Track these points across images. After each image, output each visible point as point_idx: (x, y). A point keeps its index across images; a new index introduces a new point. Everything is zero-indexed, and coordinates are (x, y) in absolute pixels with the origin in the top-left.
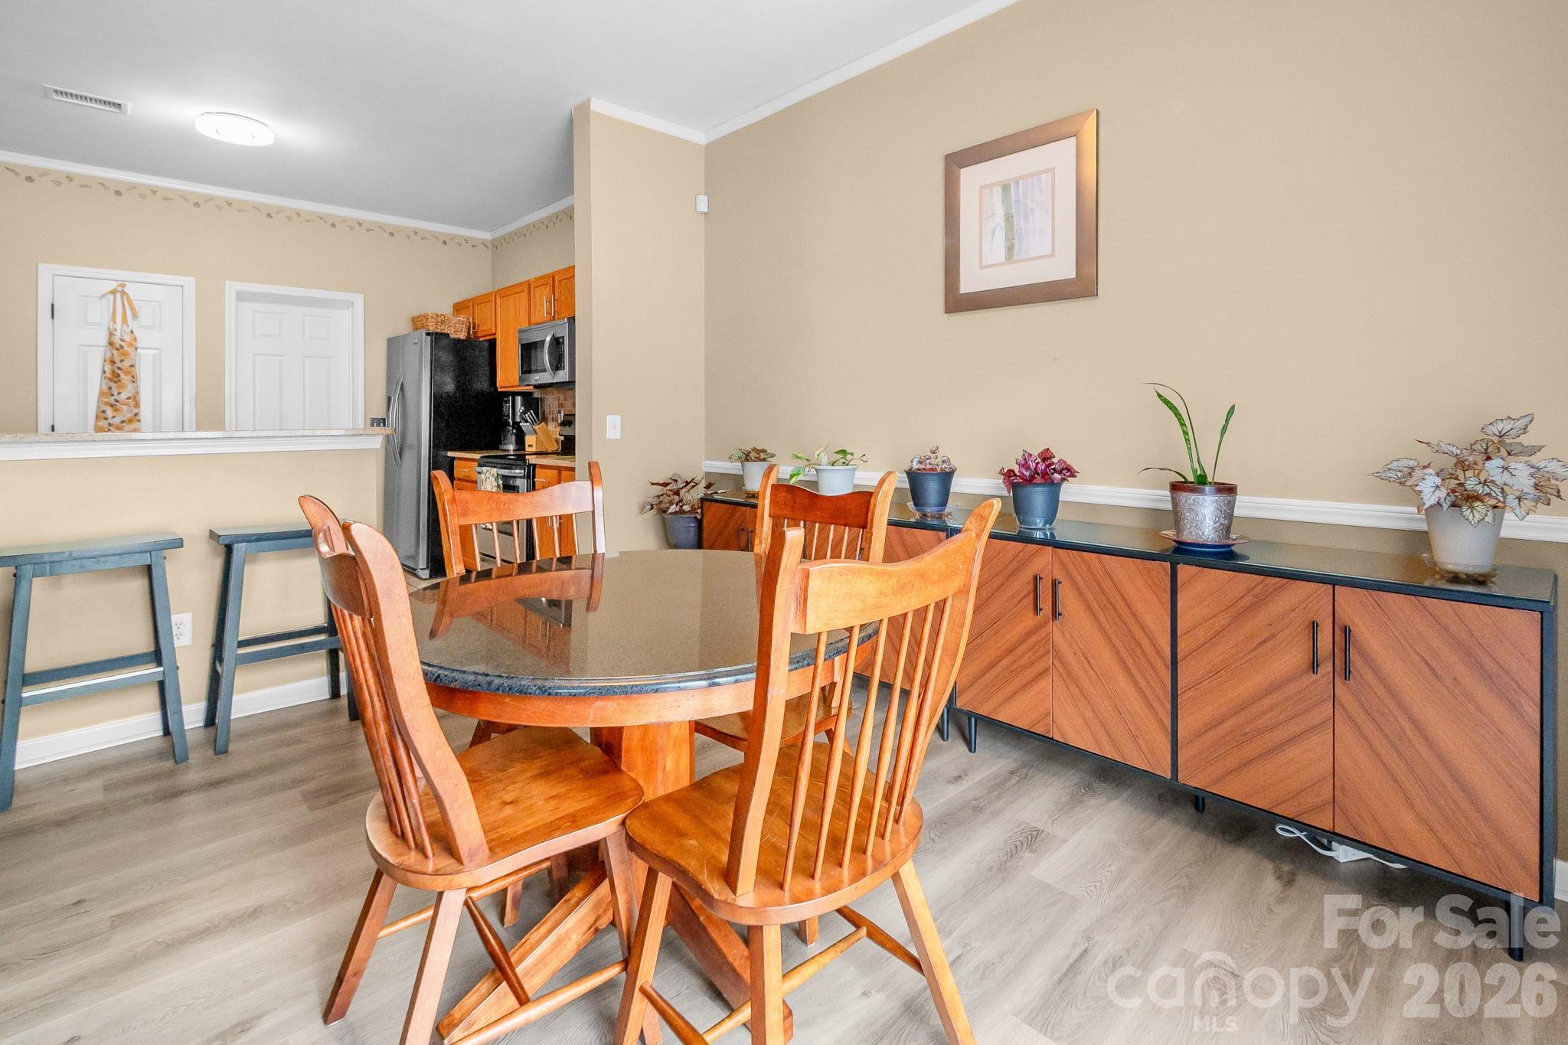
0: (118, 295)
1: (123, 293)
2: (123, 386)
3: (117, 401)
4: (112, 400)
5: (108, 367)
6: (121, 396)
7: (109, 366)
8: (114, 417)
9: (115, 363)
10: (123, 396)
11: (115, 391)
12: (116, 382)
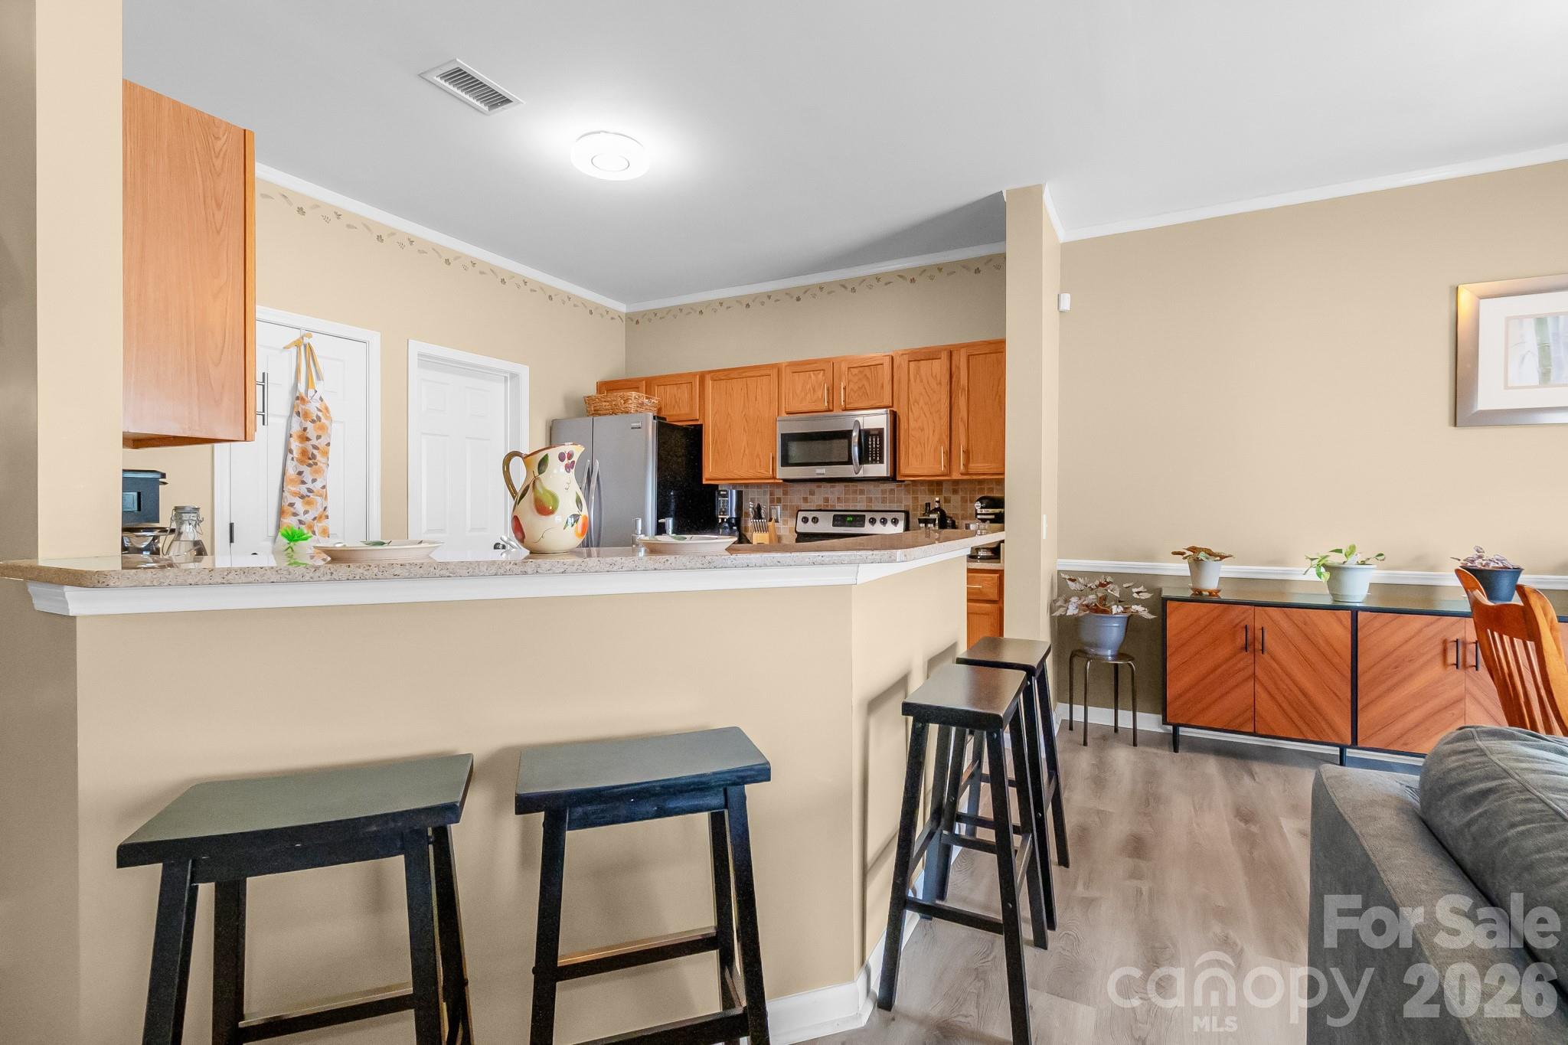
0: (301, 349)
1: (309, 347)
2: (318, 472)
3: (310, 490)
4: (303, 489)
5: (295, 445)
7: (297, 444)
8: (306, 512)
9: (308, 439)
10: (317, 485)
11: (308, 477)
12: (310, 465)
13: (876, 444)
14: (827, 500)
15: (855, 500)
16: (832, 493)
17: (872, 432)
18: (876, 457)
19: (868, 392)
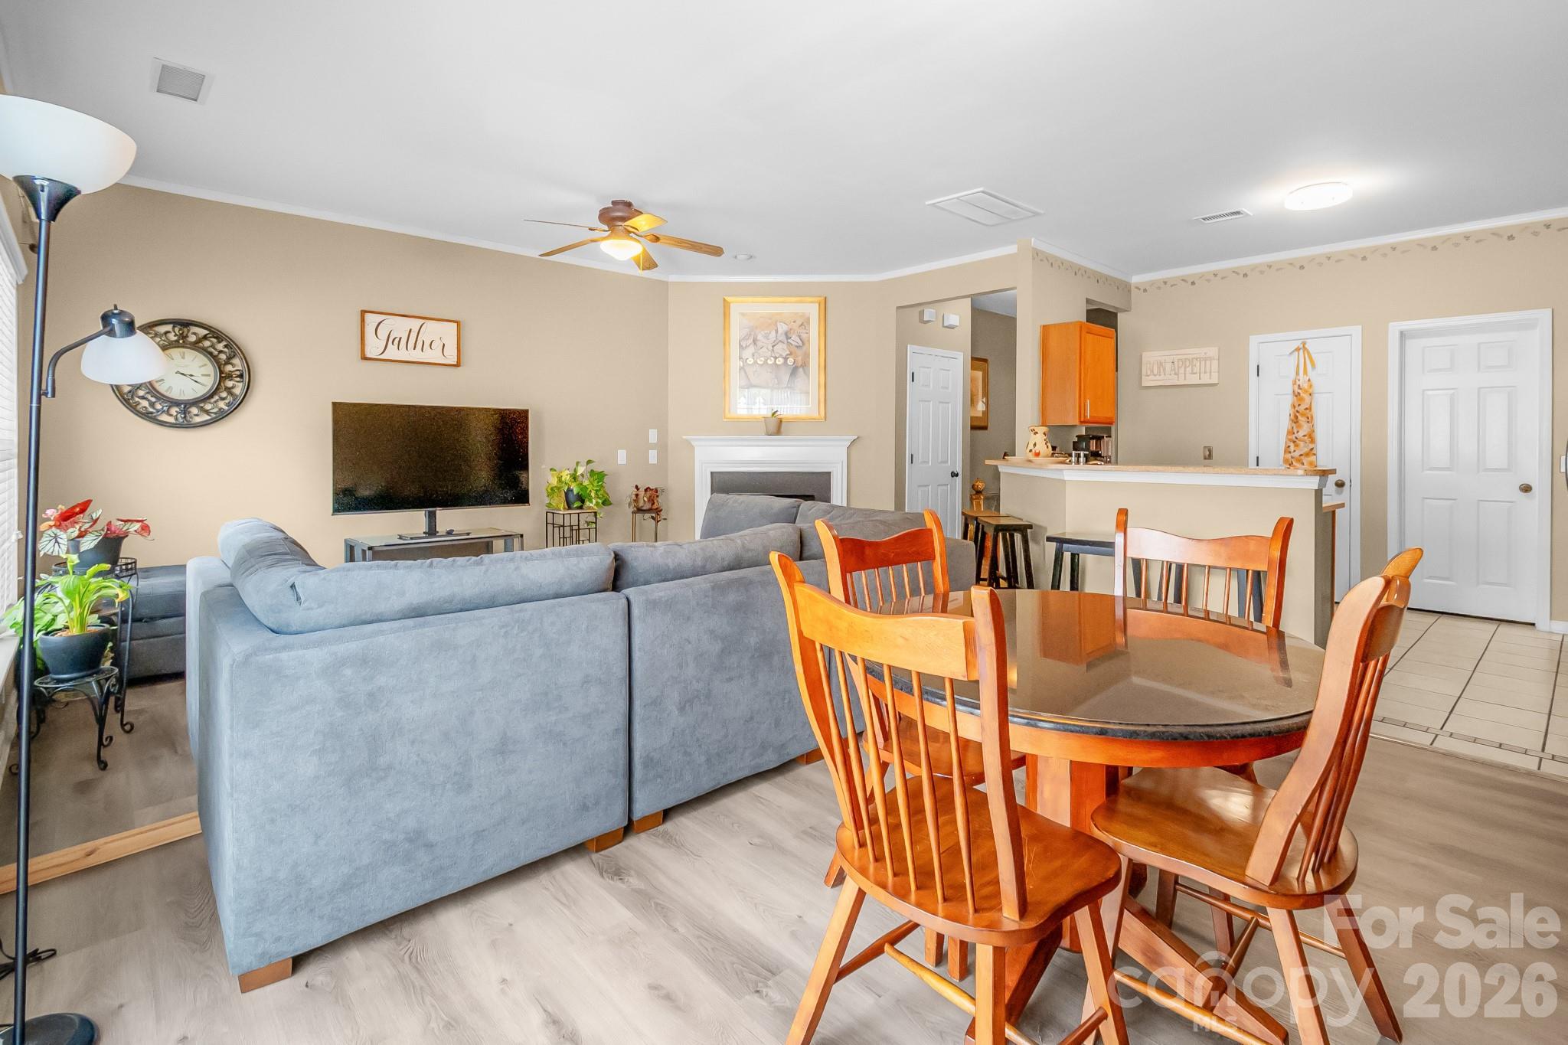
0: (1301, 352)
1: (1305, 349)
2: (1300, 426)
4: (1294, 438)
5: (1292, 413)
6: (1299, 433)
9: (1295, 407)
11: (1296, 430)
12: (1296, 423)
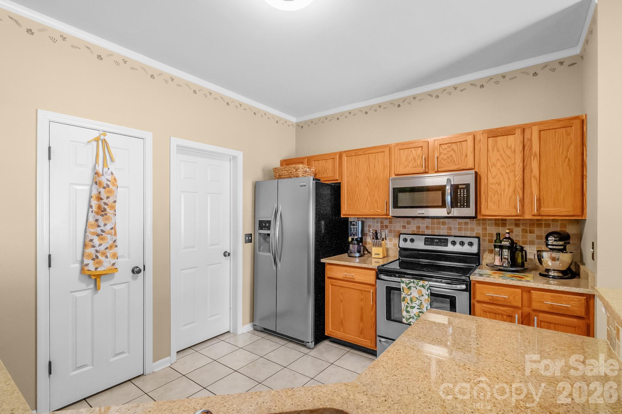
0: (100, 142)
1: (104, 142)
2: (108, 219)
3: (103, 231)
4: (98, 230)
5: (94, 203)
7: (96, 202)
8: (100, 245)
9: (101, 199)
10: (108, 227)
11: (101, 223)
12: (102, 215)
13: (464, 194)
14: (418, 228)
15: (439, 228)
16: (422, 223)
17: (460, 187)
18: (464, 203)
19: (455, 159)
